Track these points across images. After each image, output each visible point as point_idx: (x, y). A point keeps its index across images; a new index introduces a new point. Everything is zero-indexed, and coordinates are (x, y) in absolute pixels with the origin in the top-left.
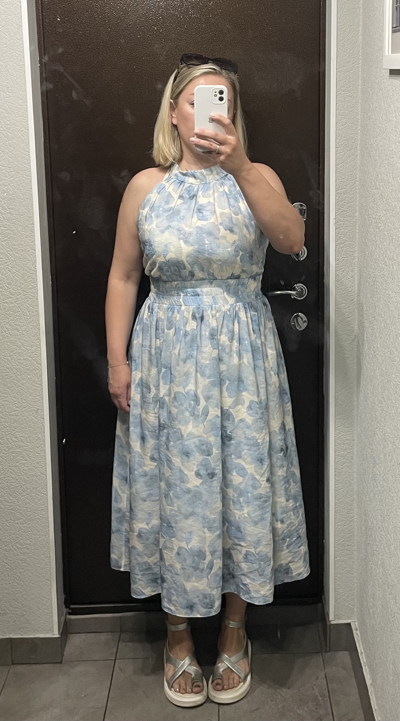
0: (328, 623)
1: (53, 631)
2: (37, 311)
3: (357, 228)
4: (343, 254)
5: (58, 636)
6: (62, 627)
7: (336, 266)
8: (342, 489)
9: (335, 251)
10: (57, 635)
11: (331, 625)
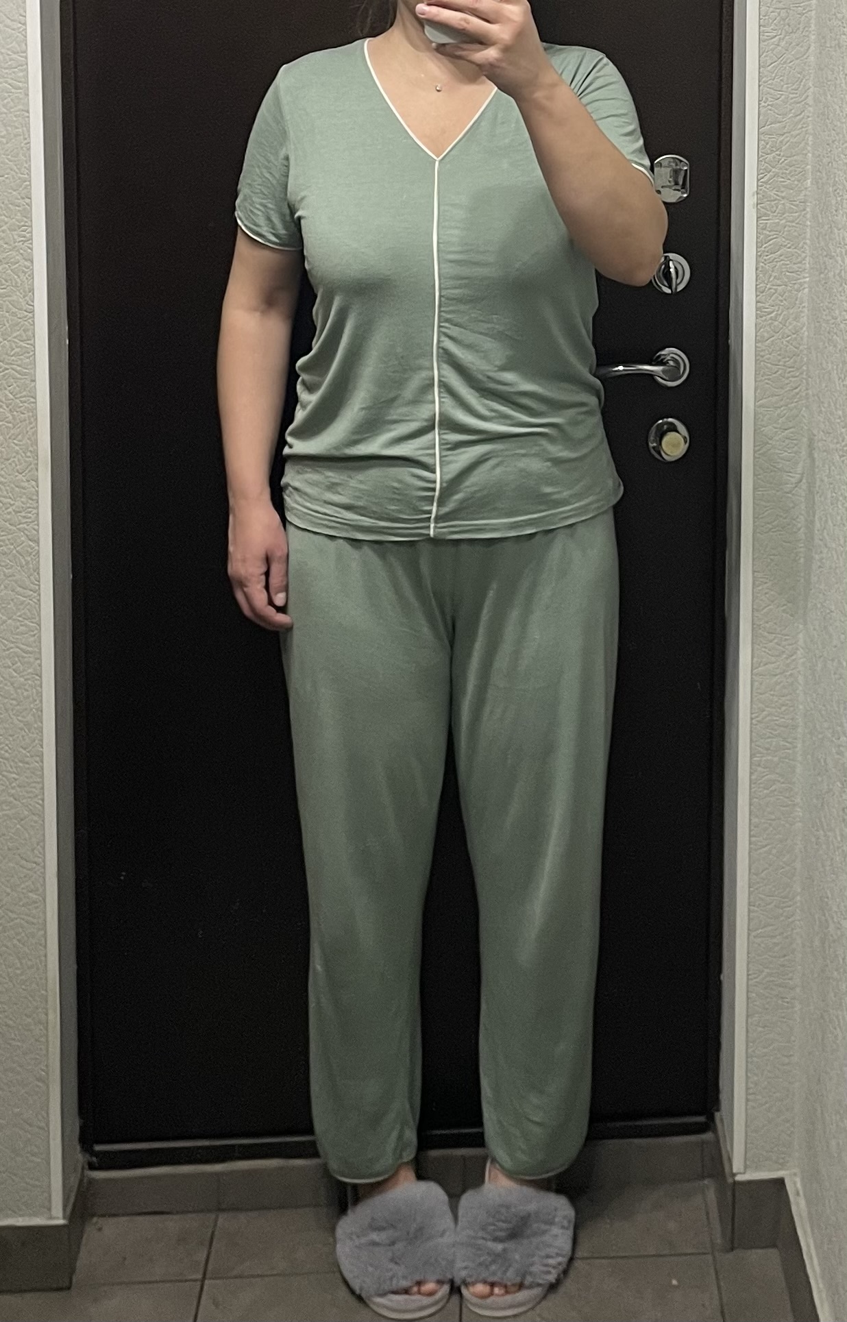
0: (730, 1180)
1: (49, 1209)
2: (33, 410)
3: (808, 216)
4: (775, 277)
5: (61, 1222)
6: (72, 1200)
7: (759, 305)
8: (766, 846)
9: (757, 269)
10: (58, 1218)
11: (735, 1183)
